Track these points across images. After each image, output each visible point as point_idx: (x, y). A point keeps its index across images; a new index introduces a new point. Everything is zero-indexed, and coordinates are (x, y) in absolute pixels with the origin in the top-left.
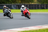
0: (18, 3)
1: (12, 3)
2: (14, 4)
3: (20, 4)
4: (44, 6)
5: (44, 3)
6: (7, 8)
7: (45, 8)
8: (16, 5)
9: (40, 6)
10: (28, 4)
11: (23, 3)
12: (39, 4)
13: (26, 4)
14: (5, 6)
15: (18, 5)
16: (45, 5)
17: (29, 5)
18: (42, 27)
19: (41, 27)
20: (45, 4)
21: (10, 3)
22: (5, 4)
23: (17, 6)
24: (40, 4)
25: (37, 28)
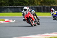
0: (37, 5)
1: (30, 5)
2: (32, 6)
8: (34, 7)
11: (43, 5)
13: (46, 6)
17: (50, 7)
21: (28, 5)
22: (21, 6)
23: (36, 9)
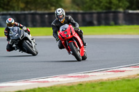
3: (23, 12)
4: (92, 17)
5: (91, 8)
6: (17, 26)
7: (95, 22)
9: (80, 16)
10: (46, 12)
11: (31, 10)
12: (76, 11)
14: (11, 19)
15: (17, 14)
16: (95, 16)
17: (49, 14)
18: (88, 76)
19: (84, 77)
20: (94, 11)
24: (81, 11)
25: (72, 79)
